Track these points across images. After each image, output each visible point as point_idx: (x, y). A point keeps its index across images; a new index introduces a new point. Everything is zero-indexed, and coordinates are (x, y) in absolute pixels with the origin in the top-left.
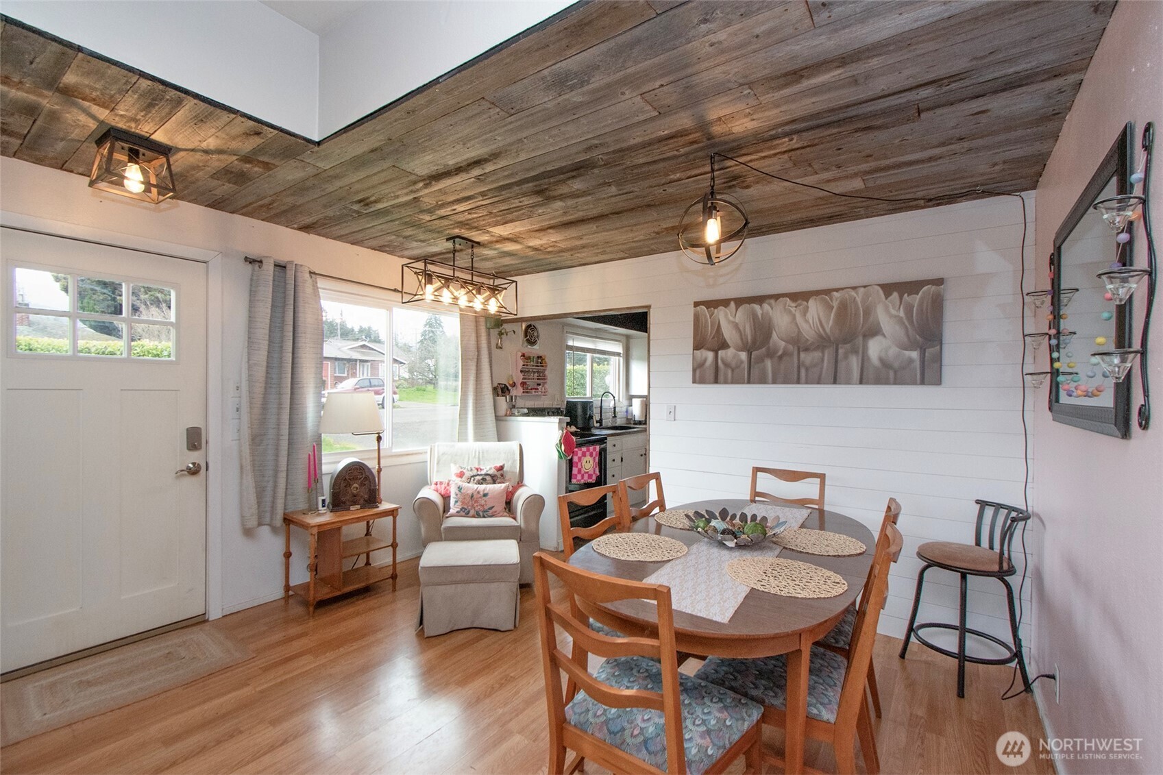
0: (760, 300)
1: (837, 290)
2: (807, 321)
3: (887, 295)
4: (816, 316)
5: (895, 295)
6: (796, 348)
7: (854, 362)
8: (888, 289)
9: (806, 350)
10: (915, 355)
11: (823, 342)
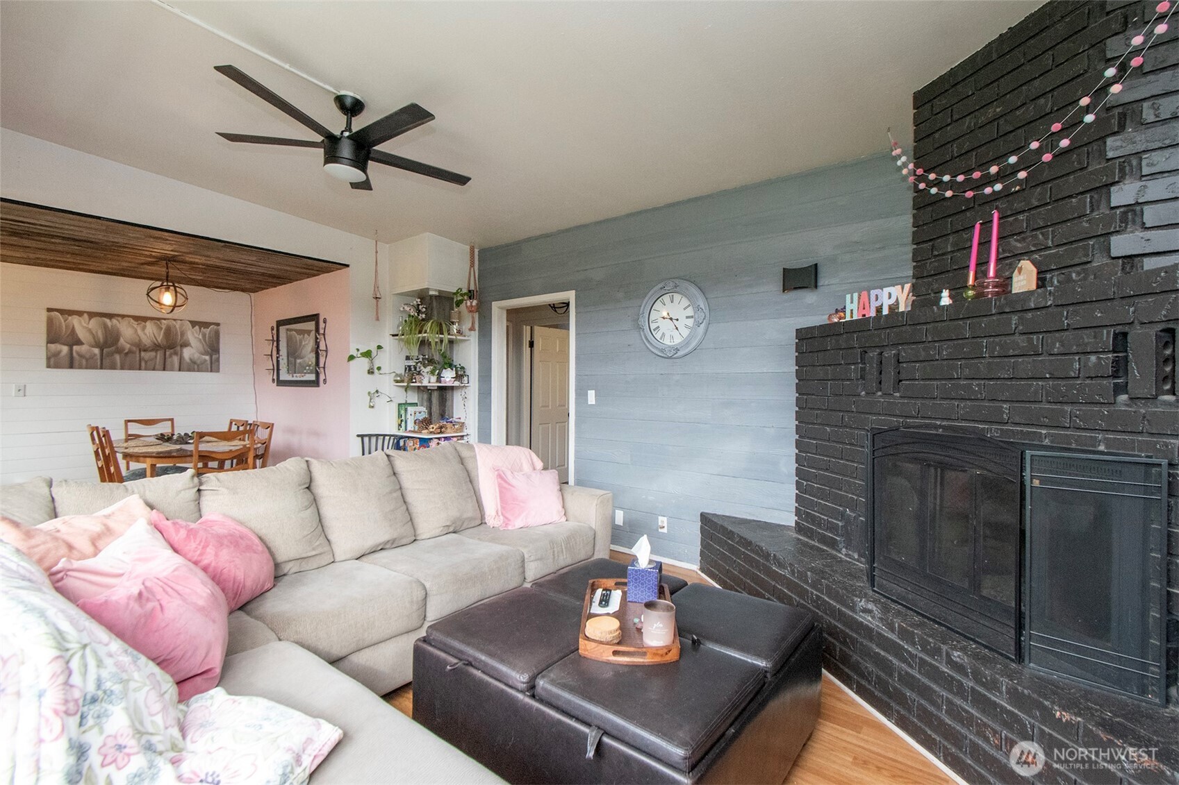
0: (110, 316)
1: (165, 319)
2: (146, 335)
3: (193, 327)
4: (151, 332)
5: (197, 327)
6: (138, 349)
7: (176, 359)
8: (194, 323)
9: (145, 351)
10: (207, 358)
11: (156, 347)
